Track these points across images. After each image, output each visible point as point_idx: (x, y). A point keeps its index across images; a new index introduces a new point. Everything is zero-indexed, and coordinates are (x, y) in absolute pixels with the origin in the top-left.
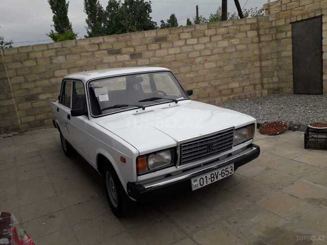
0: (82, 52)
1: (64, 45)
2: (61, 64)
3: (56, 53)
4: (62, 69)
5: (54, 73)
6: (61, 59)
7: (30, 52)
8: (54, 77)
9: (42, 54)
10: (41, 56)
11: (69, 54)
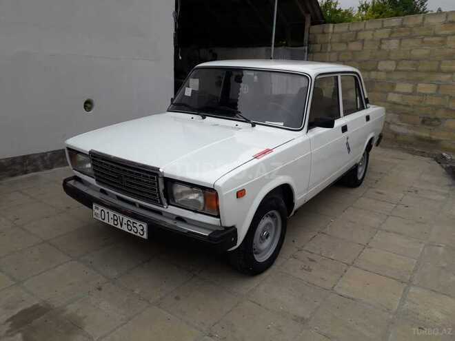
0: (426, 36)
1: (404, 23)
2: (390, 51)
3: (390, 35)
4: (389, 59)
5: (377, 64)
6: (394, 44)
7: (361, 31)
8: (376, 69)
9: (373, 35)
10: (371, 37)
11: (406, 37)
